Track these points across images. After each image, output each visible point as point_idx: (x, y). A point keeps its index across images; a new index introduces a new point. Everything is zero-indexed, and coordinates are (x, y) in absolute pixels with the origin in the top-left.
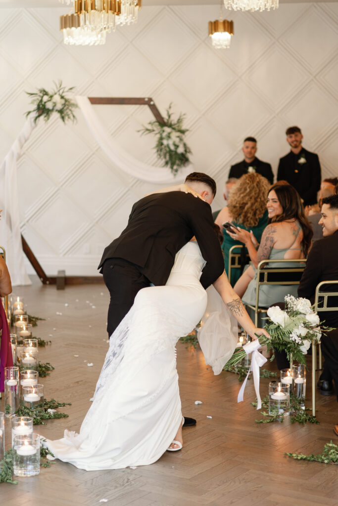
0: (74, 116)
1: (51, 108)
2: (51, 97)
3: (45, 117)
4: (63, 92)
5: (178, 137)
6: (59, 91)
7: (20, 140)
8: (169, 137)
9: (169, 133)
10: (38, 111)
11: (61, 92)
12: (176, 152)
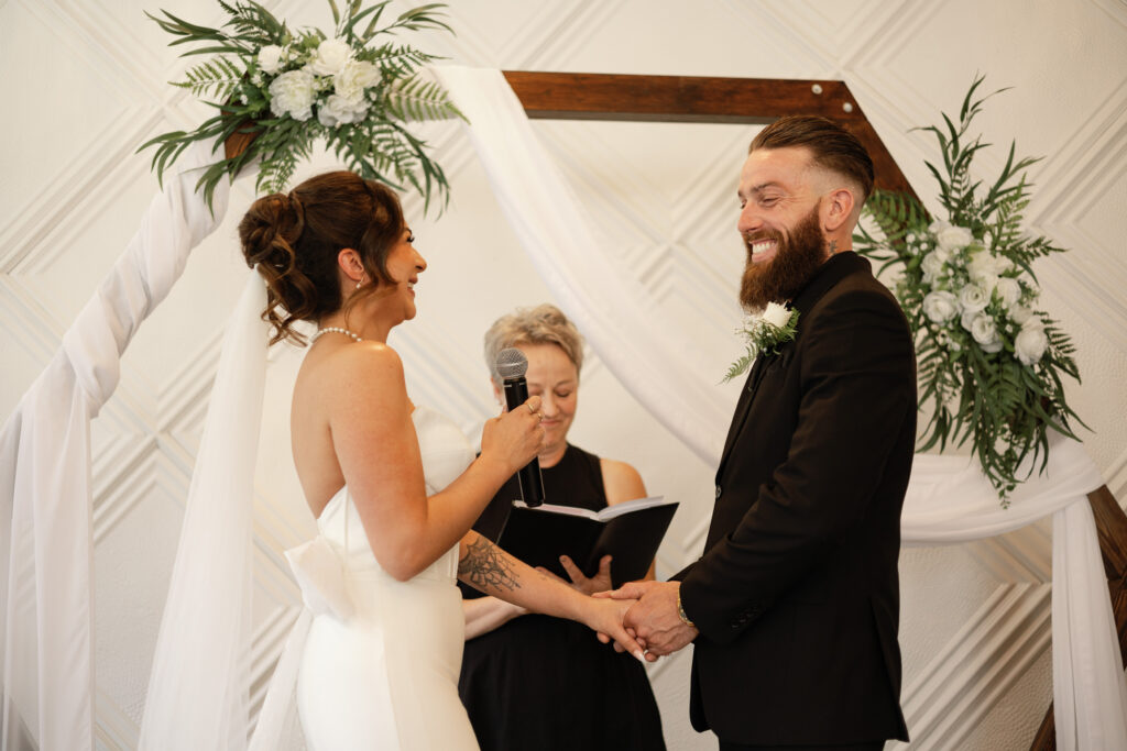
0: (428, 167)
1: (301, 113)
2: (307, 46)
3: (266, 167)
4: (369, 34)
5: (1012, 275)
6: (348, 30)
7: (113, 299)
8: (960, 272)
9: (966, 252)
10: (226, 139)
11: (359, 29)
12: (1006, 357)
